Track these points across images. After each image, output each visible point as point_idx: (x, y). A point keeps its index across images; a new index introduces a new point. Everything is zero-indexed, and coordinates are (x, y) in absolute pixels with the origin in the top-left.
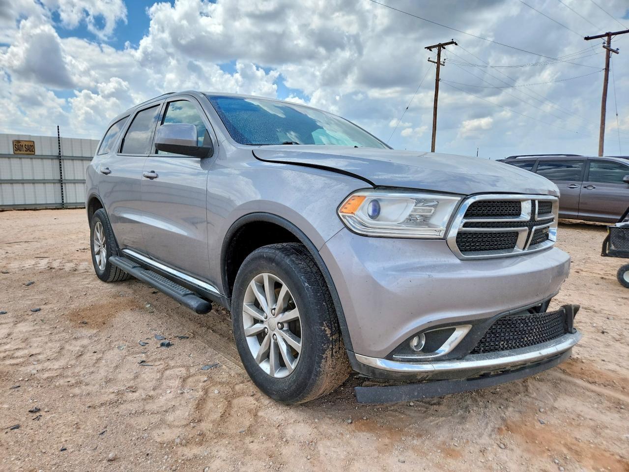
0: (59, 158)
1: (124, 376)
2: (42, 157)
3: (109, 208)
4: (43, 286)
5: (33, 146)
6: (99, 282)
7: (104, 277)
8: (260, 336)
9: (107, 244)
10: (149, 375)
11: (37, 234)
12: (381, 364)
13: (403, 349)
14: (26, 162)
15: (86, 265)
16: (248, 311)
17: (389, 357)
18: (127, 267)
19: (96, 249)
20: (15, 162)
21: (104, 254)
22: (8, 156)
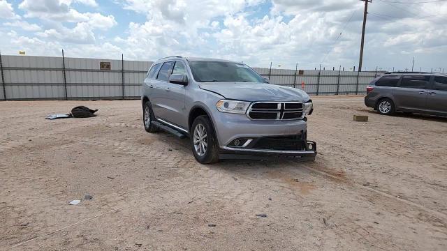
0: (123, 72)
1: (157, 156)
2: (114, 71)
3: (152, 101)
4: (125, 132)
5: (110, 65)
6: (146, 132)
7: (148, 130)
8: (198, 144)
9: (150, 116)
10: (164, 157)
11: (116, 112)
12: (225, 147)
13: (231, 144)
14: (106, 74)
15: (141, 126)
16: (195, 136)
17: (227, 146)
18: (158, 124)
19: (145, 119)
20: (101, 73)
21: (149, 120)
22: (97, 71)
